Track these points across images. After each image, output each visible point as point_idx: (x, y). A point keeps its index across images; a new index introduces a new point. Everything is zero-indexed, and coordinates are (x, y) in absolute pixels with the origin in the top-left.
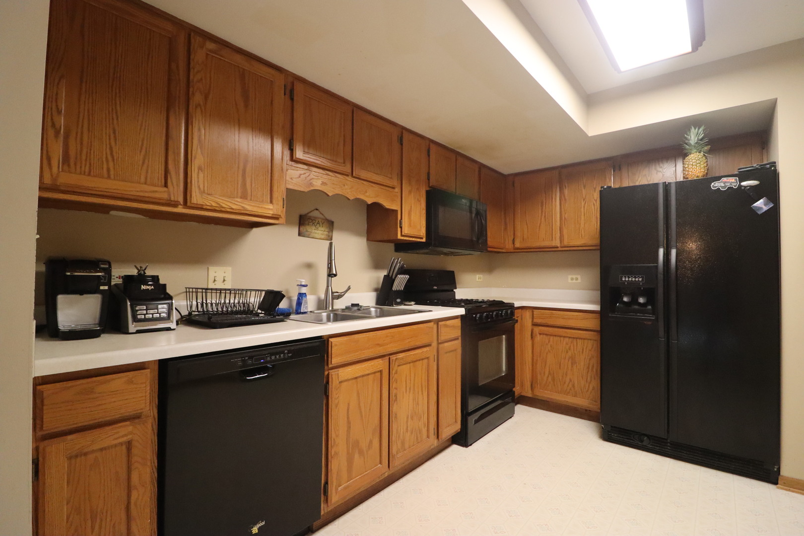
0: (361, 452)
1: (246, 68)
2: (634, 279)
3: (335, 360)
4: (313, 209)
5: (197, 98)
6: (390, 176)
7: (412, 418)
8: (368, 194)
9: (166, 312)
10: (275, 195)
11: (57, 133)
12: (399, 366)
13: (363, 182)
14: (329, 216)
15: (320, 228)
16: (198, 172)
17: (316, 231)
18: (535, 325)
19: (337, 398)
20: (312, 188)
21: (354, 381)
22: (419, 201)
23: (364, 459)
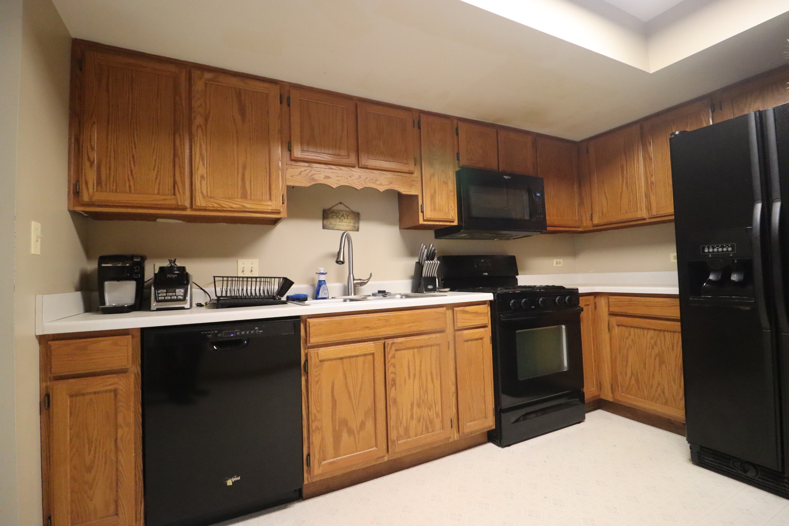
0: (350, 432)
1: (242, 88)
2: (720, 250)
3: (314, 339)
4: (337, 203)
5: (199, 120)
6: (406, 162)
7: (419, 406)
8: (379, 182)
9: (182, 294)
10: (274, 192)
11: (92, 164)
12: (396, 350)
13: (372, 171)
14: (355, 209)
15: (344, 220)
16: (201, 180)
17: (340, 223)
18: (612, 314)
19: (318, 376)
20: (315, 183)
21: (339, 361)
22: (446, 183)
23: (355, 438)
